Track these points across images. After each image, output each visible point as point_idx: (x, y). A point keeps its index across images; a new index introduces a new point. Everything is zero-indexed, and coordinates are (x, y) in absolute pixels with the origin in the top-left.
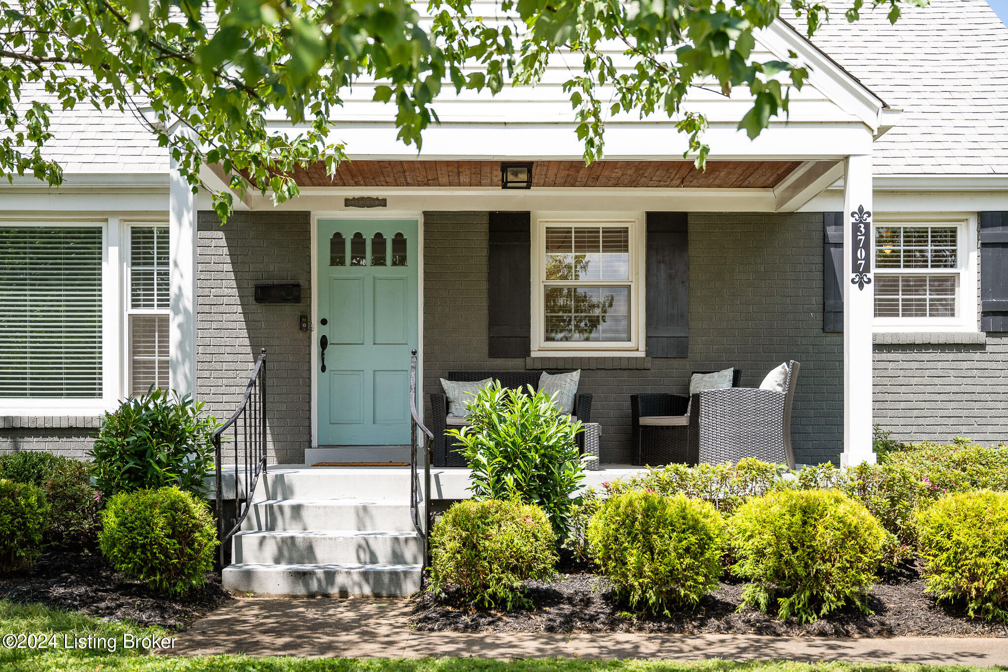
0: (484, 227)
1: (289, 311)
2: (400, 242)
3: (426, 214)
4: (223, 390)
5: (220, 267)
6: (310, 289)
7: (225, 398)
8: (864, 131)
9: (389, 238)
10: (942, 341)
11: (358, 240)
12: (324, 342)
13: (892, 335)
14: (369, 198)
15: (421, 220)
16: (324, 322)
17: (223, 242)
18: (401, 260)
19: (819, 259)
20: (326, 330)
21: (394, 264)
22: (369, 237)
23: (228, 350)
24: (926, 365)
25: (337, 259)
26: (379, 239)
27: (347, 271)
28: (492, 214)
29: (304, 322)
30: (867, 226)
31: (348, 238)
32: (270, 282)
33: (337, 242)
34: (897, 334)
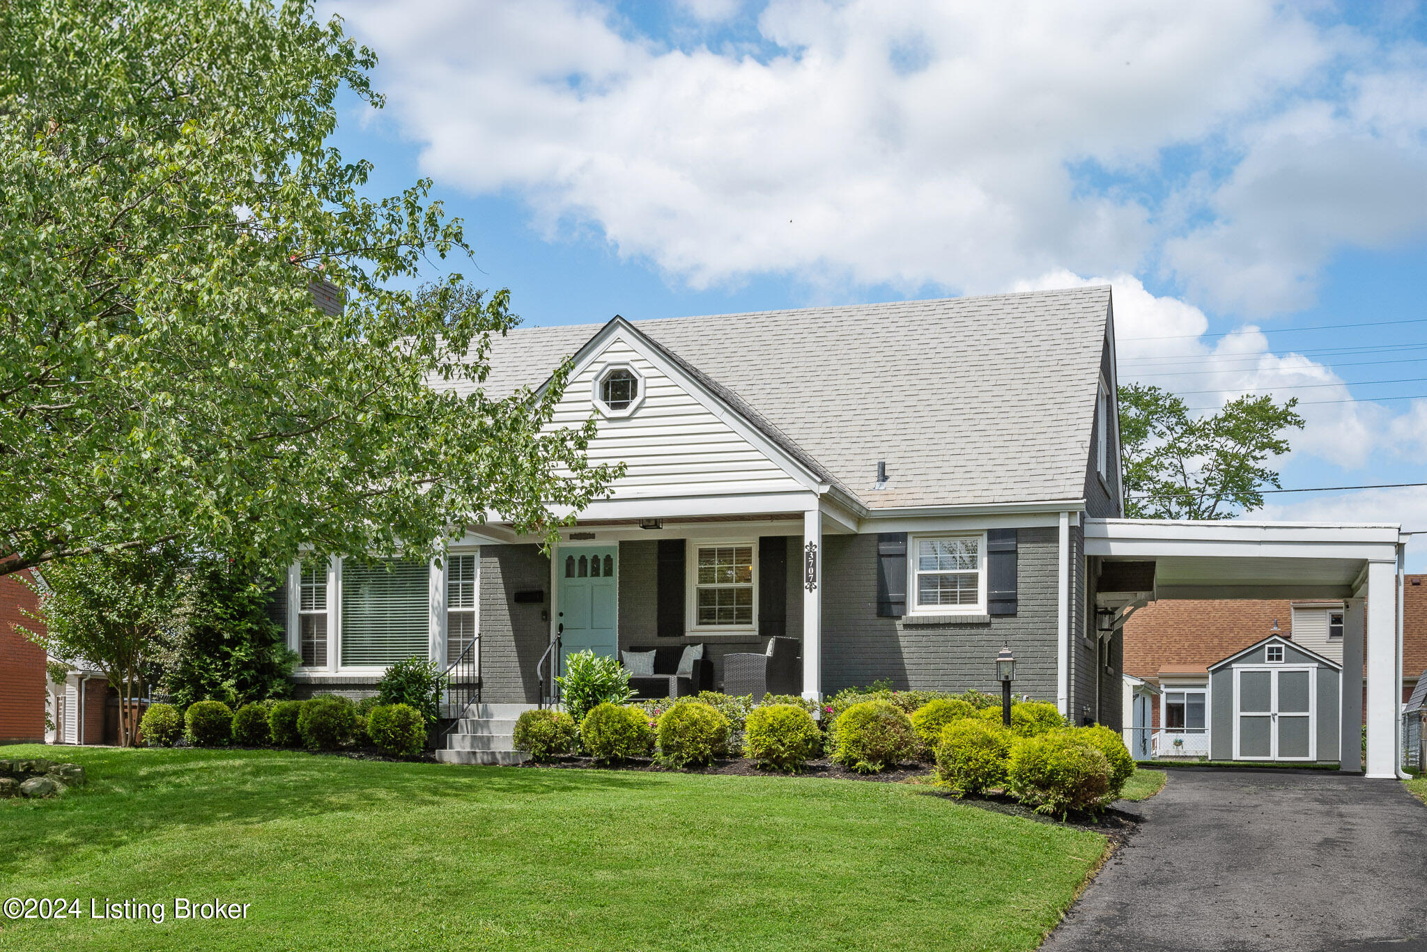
0: (655, 550)
1: (536, 608)
2: (608, 559)
3: (621, 543)
4: (497, 659)
5: (496, 581)
6: (549, 593)
7: (498, 665)
8: (813, 496)
9: (602, 558)
10: (959, 621)
11: (583, 560)
12: (561, 628)
13: (923, 617)
14: (585, 534)
15: (618, 545)
16: (561, 614)
17: (498, 565)
18: (609, 573)
19: (875, 566)
20: (562, 620)
21: (592, 575)
22: (589, 558)
23: (500, 633)
24: (950, 638)
25: (569, 574)
26: (596, 559)
27: (577, 580)
28: (660, 542)
29: (546, 615)
30: (814, 553)
31: (577, 558)
32: (525, 590)
33: (570, 561)
34: (928, 617)
